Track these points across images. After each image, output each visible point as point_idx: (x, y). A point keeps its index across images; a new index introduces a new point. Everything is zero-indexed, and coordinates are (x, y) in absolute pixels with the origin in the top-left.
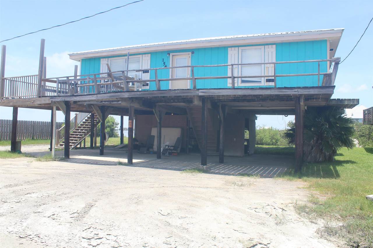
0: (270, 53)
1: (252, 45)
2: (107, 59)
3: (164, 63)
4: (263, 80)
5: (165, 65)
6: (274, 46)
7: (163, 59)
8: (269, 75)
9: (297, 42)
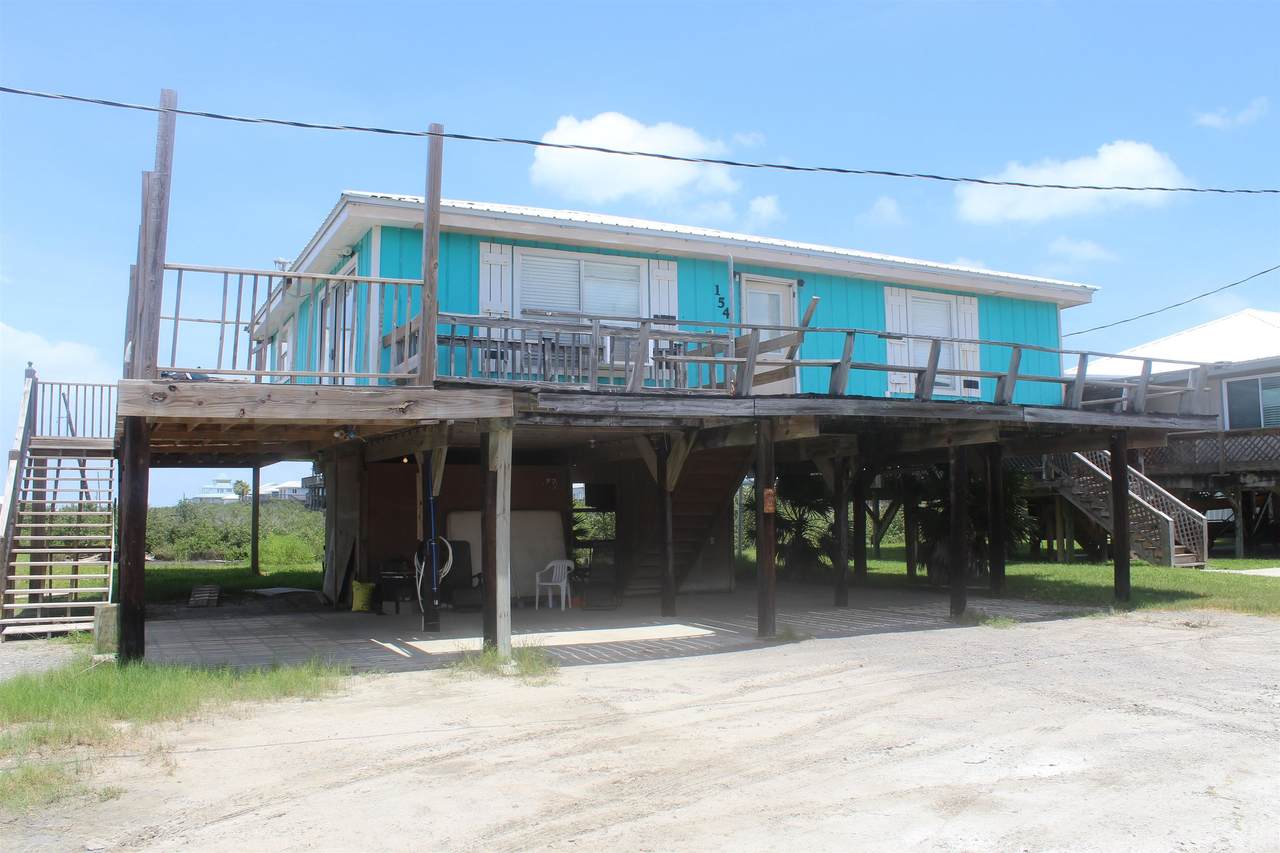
0: (968, 317)
1: (934, 290)
2: (507, 249)
3: (721, 300)
4: (959, 380)
5: (725, 308)
6: (975, 300)
7: (717, 287)
8: (970, 369)
9: (1012, 300)
